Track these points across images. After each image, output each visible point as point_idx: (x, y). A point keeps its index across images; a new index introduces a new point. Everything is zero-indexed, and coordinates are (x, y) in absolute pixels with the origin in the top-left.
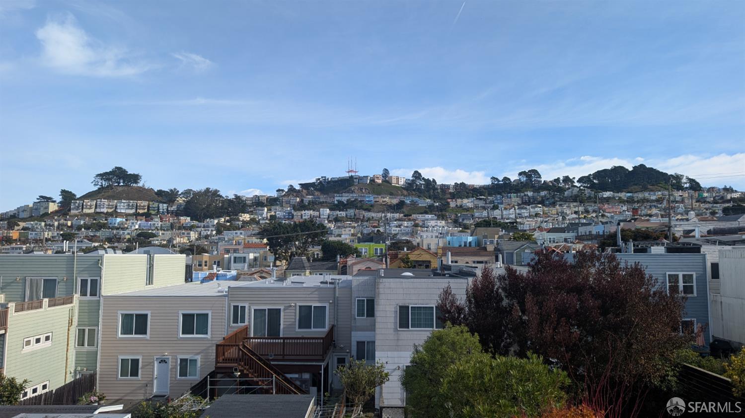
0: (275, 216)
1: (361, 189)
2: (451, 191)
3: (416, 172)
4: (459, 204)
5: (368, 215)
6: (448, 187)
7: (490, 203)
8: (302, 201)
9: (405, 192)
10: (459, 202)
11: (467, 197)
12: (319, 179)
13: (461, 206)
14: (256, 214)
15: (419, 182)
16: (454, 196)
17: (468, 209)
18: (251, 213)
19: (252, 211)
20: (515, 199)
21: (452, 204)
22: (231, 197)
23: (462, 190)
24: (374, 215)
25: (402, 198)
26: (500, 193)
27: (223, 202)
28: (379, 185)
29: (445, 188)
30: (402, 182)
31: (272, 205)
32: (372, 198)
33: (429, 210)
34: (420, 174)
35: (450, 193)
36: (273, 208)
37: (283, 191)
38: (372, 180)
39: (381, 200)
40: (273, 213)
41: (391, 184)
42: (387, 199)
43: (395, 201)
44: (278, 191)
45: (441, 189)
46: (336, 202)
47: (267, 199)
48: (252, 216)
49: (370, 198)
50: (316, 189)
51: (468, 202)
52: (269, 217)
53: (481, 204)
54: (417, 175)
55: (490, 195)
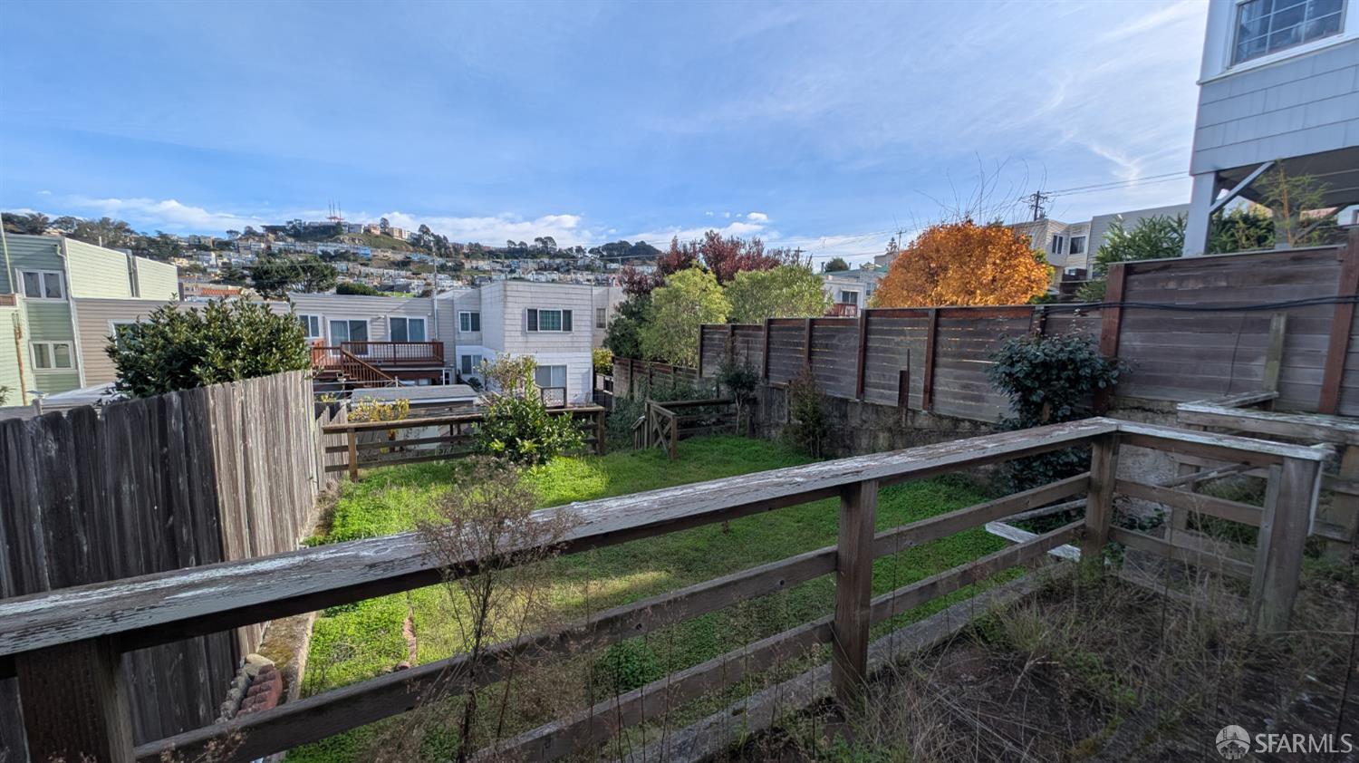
0: (230, 263)
1: (353, 240)
2: (465, 251)
3: (423, 226)
4: (474, 266)
5: (363, 269)
6: (462, 247)
7: (508, 266)
8: (269, 248)
9: (411, 248)
10: (474, 264)
11: (483, 259)
12: (291, 222)
13: (477, 268)
14: (198, 259)
15: (426, 237)
16: (467, 256)
17: (485, 272)
18: (190, 257)
19: (191, 256)
20: (531, 264)
21: (467, 266)
22: (153, 235)
23: (476, 251)
24: (372, 270)
25: (408, 254)
26: (516, 258)
27: (137, 240)
28: (377, 237)
29: (457, 248)
30: (406, 236)
31: (222, 249)
32: (368, 251)
33: (442, 268)
34: (428, 229)
35: (464, 254)
36: (224, 253)
37: (237, 233)
38: (368, 231)
39: (380, 253)
40: (225, 260)
41: (392, 236)
42: (389, 254)
43: (399, 257)
44: (230, 232)
45: (454, 247)
46: (320, 253)
47: (213, 242)
48: (192, 262)
49: (367, 251)
50: (290, 236)
51: (484, 264)
52: (220, 264)
53: (498, 267)
54: (424, 230)
55: (506, 258)
